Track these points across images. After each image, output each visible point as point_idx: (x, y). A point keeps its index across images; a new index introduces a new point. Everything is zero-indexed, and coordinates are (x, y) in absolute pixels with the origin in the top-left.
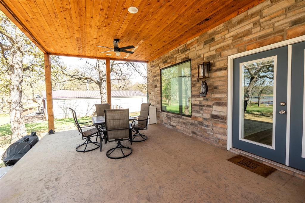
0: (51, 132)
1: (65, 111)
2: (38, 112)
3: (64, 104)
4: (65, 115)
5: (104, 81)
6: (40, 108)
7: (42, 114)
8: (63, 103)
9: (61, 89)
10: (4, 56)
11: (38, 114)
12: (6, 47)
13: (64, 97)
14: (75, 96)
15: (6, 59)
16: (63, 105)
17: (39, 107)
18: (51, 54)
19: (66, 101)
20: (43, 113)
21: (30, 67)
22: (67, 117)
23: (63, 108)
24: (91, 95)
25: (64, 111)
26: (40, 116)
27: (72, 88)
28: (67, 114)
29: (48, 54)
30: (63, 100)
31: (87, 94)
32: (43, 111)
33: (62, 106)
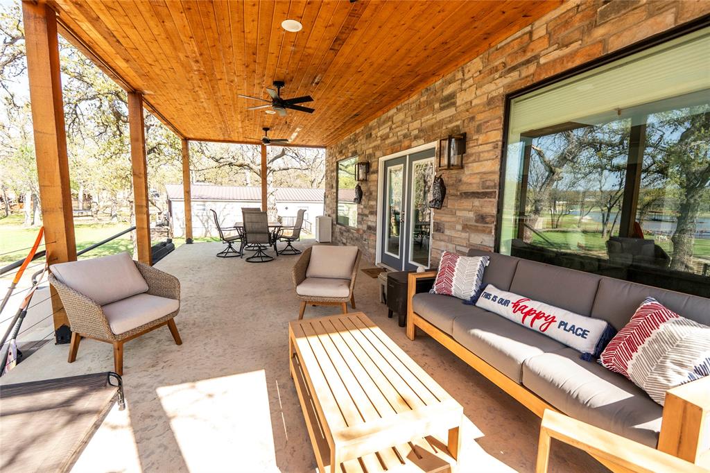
0: (189, 241)
1: (206, 224)
2: (159, 222)
3: (204, 210)
4: (204, 230)
5: (271, 171)
6: (162, 216)
7: (166, 227)
8: (202, 207)
9: (198, 181)
10: (118, 129)
11: (160, 225)
12: (126, 119)
13: (203, 197)
14: (224, 196)
15: (121, 133)
16: (202, 211)
17: (160, 214)
18: (190, 139)
19: (207, 204)
20: (168, 225)
21: (156, 148)
22: (208, 235)
23: (201, 218)
24: (252, 196)
25: (204, 224)
26: (163, 229)
27: (219, 180)
28: (209, 229)
29: (186, 140)
30: (202, 203)
31: (245, 194)
32: (168, 222)
33: (199, 214)
